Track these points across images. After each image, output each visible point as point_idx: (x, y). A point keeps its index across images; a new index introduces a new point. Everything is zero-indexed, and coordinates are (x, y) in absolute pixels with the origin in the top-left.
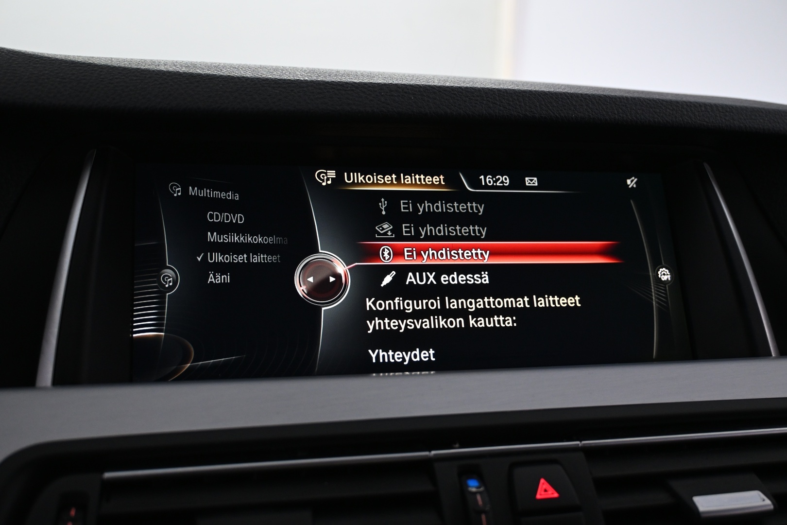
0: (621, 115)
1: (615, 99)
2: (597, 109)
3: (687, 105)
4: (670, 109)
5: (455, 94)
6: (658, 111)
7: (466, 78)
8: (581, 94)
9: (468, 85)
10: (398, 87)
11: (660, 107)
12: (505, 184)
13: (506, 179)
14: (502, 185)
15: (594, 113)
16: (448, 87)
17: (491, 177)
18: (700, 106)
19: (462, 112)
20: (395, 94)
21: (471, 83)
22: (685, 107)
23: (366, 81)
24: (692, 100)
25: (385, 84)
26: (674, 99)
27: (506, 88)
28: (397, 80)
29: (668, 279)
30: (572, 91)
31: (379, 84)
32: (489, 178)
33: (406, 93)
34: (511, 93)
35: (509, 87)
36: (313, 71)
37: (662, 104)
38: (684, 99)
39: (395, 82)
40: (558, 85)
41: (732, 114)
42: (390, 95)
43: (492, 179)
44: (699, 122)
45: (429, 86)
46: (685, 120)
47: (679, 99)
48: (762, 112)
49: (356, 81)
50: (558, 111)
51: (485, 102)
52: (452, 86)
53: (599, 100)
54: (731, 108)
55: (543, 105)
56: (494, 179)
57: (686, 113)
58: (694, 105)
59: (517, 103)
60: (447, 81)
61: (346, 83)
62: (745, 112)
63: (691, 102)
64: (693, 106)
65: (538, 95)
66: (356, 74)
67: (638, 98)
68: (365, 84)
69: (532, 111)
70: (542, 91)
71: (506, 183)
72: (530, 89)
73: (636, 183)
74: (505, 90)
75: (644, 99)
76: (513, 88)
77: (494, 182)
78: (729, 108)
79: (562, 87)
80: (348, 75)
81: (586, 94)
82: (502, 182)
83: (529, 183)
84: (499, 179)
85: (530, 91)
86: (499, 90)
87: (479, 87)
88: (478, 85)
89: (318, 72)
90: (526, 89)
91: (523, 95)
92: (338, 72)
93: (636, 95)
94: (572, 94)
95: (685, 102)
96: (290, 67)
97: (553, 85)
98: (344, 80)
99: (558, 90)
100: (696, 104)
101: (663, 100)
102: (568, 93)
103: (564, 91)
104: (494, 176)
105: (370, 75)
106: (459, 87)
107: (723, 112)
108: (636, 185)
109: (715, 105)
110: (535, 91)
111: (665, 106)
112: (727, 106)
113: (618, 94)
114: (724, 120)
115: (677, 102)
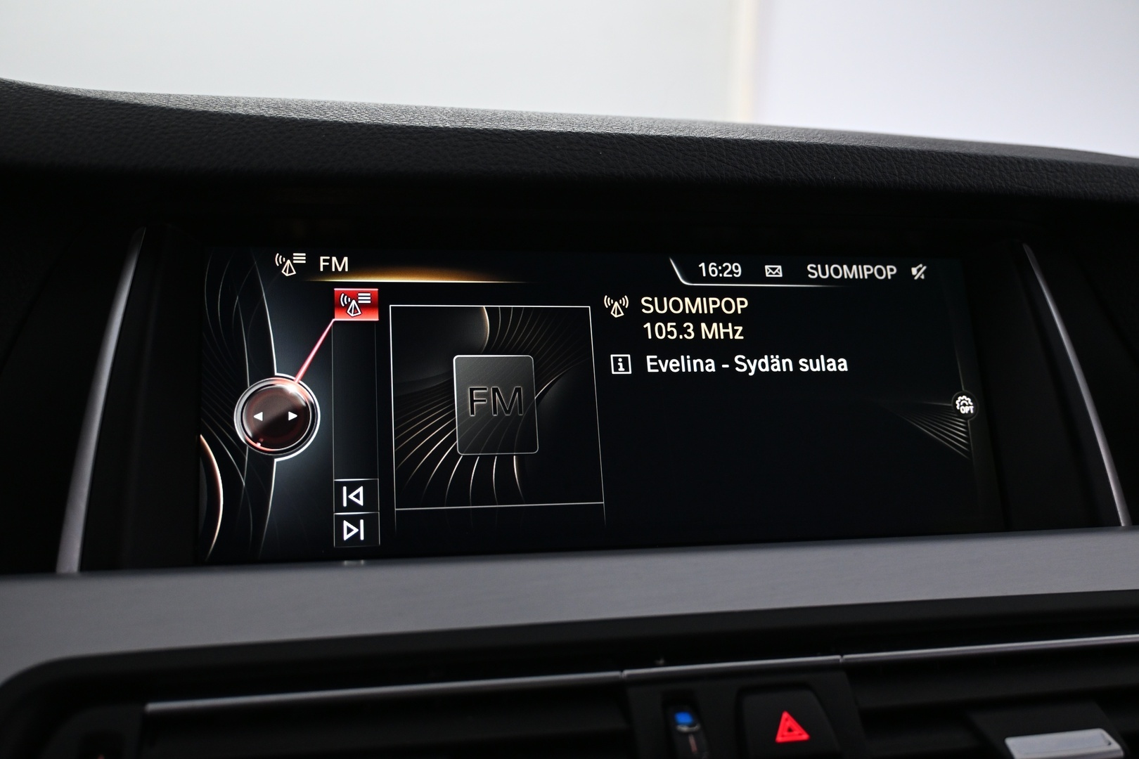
0: (904, 176)
1: (895, 153)
2: (869, 169)
3: (1000, 162)
4: (974, 168)
5: (662, 147)
6: (958, 170)
7: (679, 123)
8: (846, 146)
9: (682, 134)
10: (580, 137)
11: (961, 164)
12: (735, 275)
13: (737, 268)
14: (731, 276)
15: (864, 174)
16: (652, 137)
17: (715, 265)
18: (1019, 162)
19: (673, 173)
20: (576, 148)
21: (687, 131)
22: (997, 164)
23: (534, 128)
24: (1007, 153)
25: (561, 133)
26: (980, 152)
27: (737, 137)
28: (579, 126)
29: (969, 411)
30: (833, 142)
31: (552, 133)
32: (713, 266)
33: (591, 145)
34: (744, 146)
35: (742, 137)
36: (458, 113)
37: (963, 160)
38: (996, 153)
39: (577, 130)
40: (814, 130)
41: (1065, 174)
42: (568, 150)
43: (717, 267)
44: (1017, 186)
45: (625, 135)
46: (997, 184)
47: (988, 153)
48: (1109, 171)
49: (519, 128)
50: (812, 171)
51: (706, 158)
52: (659, 136)
53: (872, 154)
54: (1063, 165)
55: (791, 163)
56: (720, 268)
57: (998, 173)
58: (1011, 162)
59: (753, 159)
60: (652, 128)
61: (506, 132)
62: (1084, 171)
63: (1005, 158)
64: (1008, 162)
65: (784, 148)
66: (520, 117)
67: (929, 151)
68: (533, 133)
69: (774, 172)
70: (789, 142)
71: (737, 273)
72: (772, 139)
73: (924, 273)
74: (736, 140)
75: (937, 153)
76: (748, 138)
77: (720, 272)
78: (1061, 166)
79: (819, 135)
80: (509, 119)
81: (853, 147)
82: (731, 272)
83: (771, 274)
84: (727, 267)
85: (772, 142)
86: (726, 141)
87: (698, 136)
88: (696, 134)
89: (466, 116)
90: (766, 138)
91: (761, 148)
92: (494, 114)
93: (926, 147)
94: (833, 146)
95: (996, 157)
96: (426, 107)
97: (806, 131)
98: (502, 126)
99: (812, 141)
100: (1013, 160)
101: (965, 155)
102: (827, 145)
103: (822, 142)
104: (719, 264)
105: (542, 118)
106: (669, 137)
107: (1052, 172)
108: (925, 276)
109: (1041, 161)
110: (779, 142)
111: (967, 163)
112: (1057, 162)
113: (899, 145)
114: (1054, 184)
115: (985, 157)
